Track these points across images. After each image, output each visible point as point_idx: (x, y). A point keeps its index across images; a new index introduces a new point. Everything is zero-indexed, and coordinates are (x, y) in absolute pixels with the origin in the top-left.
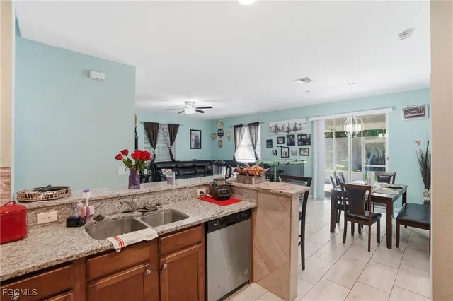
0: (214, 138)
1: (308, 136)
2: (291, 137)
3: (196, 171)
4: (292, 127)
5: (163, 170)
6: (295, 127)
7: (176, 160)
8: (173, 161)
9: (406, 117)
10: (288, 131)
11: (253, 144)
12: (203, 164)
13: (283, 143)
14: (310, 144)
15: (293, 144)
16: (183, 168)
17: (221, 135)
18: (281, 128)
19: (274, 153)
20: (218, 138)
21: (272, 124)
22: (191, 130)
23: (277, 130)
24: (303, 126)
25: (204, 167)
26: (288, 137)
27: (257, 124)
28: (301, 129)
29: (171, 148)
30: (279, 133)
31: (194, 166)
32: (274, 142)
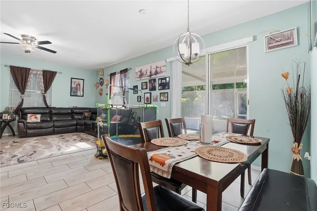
0: (97, 87)
1: (168, 79)
2: (152, 82)
5: (29, 115)
6: (156, 71)
7: (51, 106)
8: (47, 107)
9: (270, 48)
10: (150, 76)
12: (81, 111)
13: (147, 88)
14: (169, 88)
15: (154, 89)
17: (102, 84)
18: (145, 73)
20: (100, 87)
21: (138, 70)
22: (72, 78)
25: (81, 114)
26: (150, 81)
27: (127, 70)
28: (161, 72)
29: (45, 95)
30: (143, 78)
31: (72, 112)
32: (140, 88)
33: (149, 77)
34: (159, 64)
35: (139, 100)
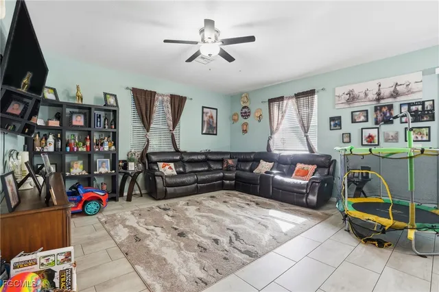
0: (235, 121)
1: (427, 104)
2: (385, 109)
3: (210, 167)
4: (386, 91)
5: (161, 164)
6: (395, 91)
7: (182, 149)
8: (177, 151)
10: (378, 100)
11: (303, 125)
12: (219, 157)
14: (432, 119)
15: (388, 121)
16: (191, 162)
17: (246, 115)
18: (362, 95)
19: (347, 138)
20: (242, 120)
21: (342, 91)
22: (203, 107)
23: (352, 98)
24: (413, 87)
25: (222, 161)
26: (376, 109)
27: (312, 92)
28: (410, 92)
29: (174, 132)
30: (356, 104)
31: (207, 159)
32: (346, 121)
33: (375, 103)
34: (402, 79)
35: (346, 140)
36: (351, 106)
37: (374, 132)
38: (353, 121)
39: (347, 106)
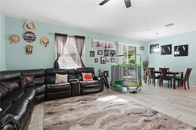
1: (115, 51)
2: (107, 51)
6: (109, 46)
11: (79, 53)
13: (102, 54)
15: (108, 55)
19: (96, 60)
21: (95, 41)
23: (98, 45)
24: (113, 46)
26: (105, 51)
27: (83, 38)
32: (96, 53)
35: (96, 61)
36: (98, 48)
37: (104, 59)
38: (98, 54)
39: (97, 48)
